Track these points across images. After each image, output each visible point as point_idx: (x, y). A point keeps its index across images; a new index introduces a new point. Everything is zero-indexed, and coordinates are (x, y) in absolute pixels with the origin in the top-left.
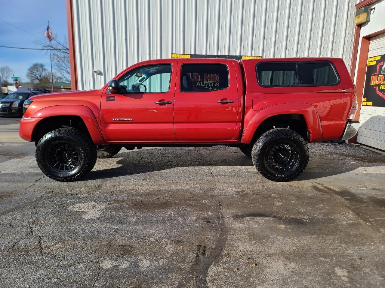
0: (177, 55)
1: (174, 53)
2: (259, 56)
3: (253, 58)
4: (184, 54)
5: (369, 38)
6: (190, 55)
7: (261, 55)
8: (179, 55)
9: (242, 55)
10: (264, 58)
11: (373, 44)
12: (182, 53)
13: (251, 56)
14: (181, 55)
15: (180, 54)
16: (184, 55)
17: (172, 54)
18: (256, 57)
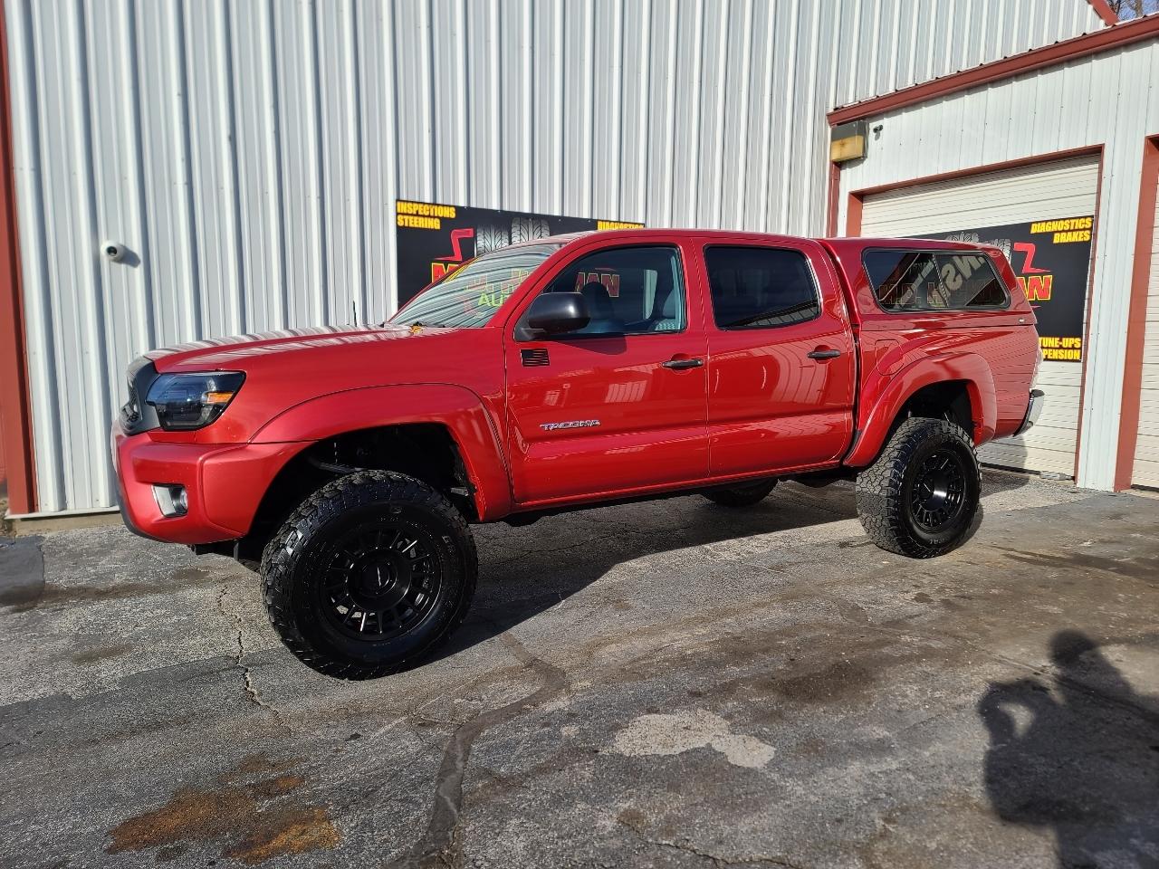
0: (415, 205)
1: (405, 199)
2: (639, 224)
3: (623, 227)
4: (435, 204)
5: (860, 197)
6: (453, 209)
7: (641, 220)
8: (421, 206)
9: (595, 217)
10: (649, 226)
11: (870, 210)
12: (428, 199)
13: (619, 222)
14: (426, 206)
15: (424, 203)
16: (436, 207)
17: (398, 200)
18: (630, 225)
